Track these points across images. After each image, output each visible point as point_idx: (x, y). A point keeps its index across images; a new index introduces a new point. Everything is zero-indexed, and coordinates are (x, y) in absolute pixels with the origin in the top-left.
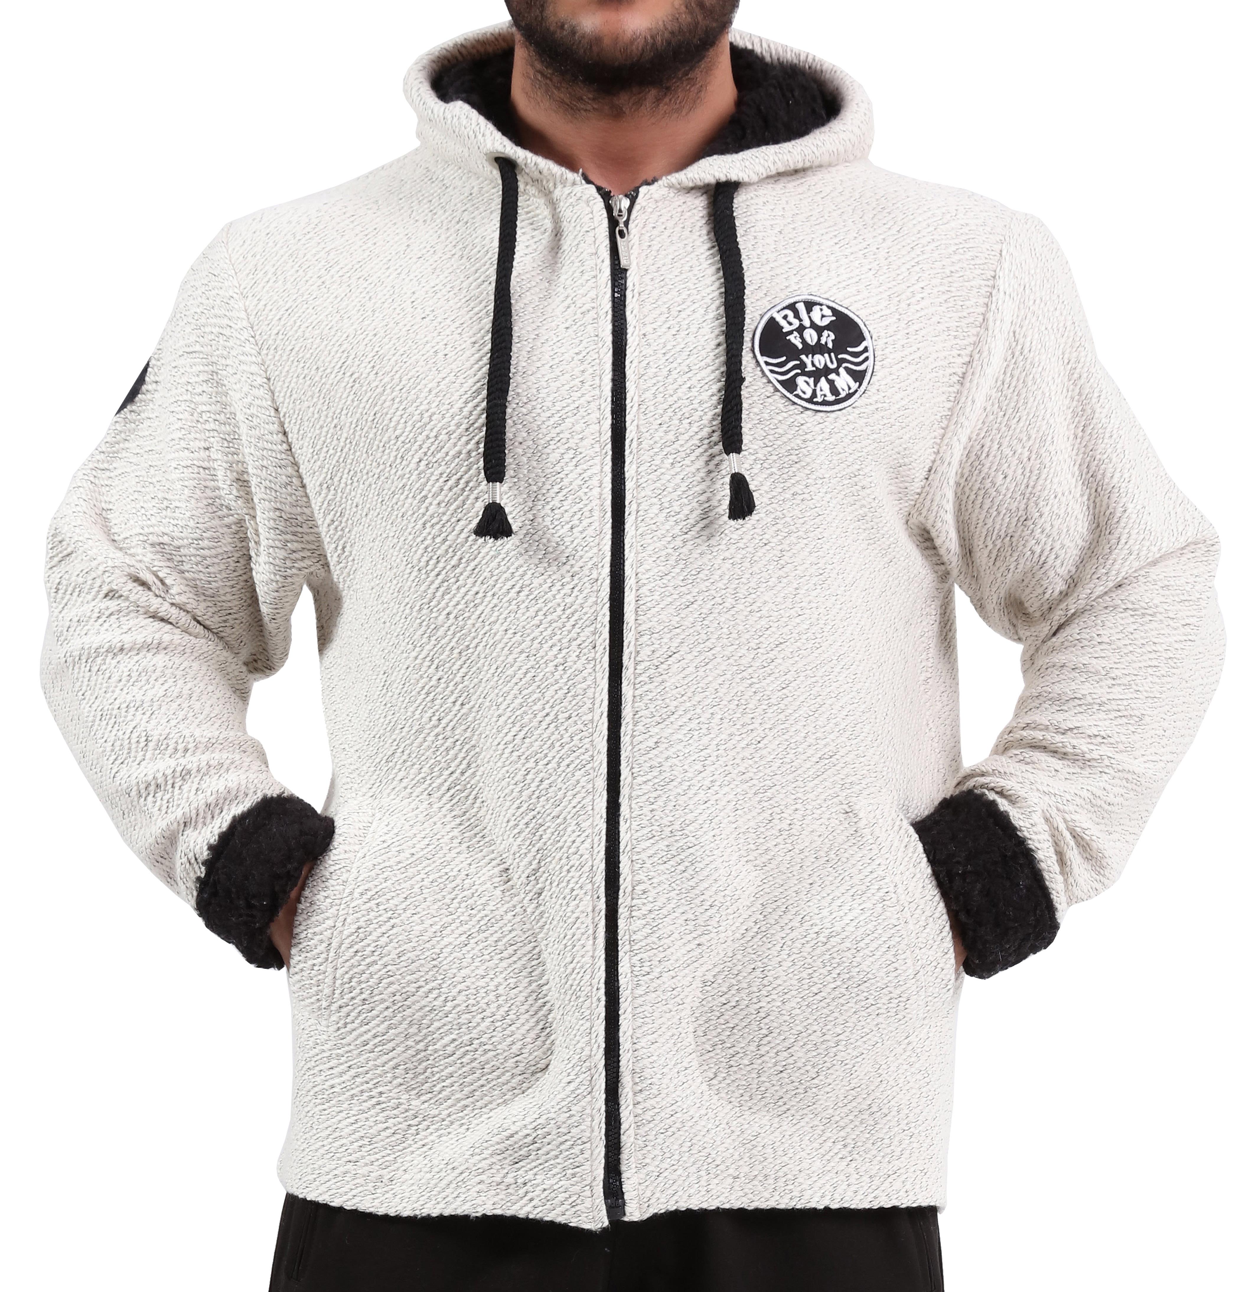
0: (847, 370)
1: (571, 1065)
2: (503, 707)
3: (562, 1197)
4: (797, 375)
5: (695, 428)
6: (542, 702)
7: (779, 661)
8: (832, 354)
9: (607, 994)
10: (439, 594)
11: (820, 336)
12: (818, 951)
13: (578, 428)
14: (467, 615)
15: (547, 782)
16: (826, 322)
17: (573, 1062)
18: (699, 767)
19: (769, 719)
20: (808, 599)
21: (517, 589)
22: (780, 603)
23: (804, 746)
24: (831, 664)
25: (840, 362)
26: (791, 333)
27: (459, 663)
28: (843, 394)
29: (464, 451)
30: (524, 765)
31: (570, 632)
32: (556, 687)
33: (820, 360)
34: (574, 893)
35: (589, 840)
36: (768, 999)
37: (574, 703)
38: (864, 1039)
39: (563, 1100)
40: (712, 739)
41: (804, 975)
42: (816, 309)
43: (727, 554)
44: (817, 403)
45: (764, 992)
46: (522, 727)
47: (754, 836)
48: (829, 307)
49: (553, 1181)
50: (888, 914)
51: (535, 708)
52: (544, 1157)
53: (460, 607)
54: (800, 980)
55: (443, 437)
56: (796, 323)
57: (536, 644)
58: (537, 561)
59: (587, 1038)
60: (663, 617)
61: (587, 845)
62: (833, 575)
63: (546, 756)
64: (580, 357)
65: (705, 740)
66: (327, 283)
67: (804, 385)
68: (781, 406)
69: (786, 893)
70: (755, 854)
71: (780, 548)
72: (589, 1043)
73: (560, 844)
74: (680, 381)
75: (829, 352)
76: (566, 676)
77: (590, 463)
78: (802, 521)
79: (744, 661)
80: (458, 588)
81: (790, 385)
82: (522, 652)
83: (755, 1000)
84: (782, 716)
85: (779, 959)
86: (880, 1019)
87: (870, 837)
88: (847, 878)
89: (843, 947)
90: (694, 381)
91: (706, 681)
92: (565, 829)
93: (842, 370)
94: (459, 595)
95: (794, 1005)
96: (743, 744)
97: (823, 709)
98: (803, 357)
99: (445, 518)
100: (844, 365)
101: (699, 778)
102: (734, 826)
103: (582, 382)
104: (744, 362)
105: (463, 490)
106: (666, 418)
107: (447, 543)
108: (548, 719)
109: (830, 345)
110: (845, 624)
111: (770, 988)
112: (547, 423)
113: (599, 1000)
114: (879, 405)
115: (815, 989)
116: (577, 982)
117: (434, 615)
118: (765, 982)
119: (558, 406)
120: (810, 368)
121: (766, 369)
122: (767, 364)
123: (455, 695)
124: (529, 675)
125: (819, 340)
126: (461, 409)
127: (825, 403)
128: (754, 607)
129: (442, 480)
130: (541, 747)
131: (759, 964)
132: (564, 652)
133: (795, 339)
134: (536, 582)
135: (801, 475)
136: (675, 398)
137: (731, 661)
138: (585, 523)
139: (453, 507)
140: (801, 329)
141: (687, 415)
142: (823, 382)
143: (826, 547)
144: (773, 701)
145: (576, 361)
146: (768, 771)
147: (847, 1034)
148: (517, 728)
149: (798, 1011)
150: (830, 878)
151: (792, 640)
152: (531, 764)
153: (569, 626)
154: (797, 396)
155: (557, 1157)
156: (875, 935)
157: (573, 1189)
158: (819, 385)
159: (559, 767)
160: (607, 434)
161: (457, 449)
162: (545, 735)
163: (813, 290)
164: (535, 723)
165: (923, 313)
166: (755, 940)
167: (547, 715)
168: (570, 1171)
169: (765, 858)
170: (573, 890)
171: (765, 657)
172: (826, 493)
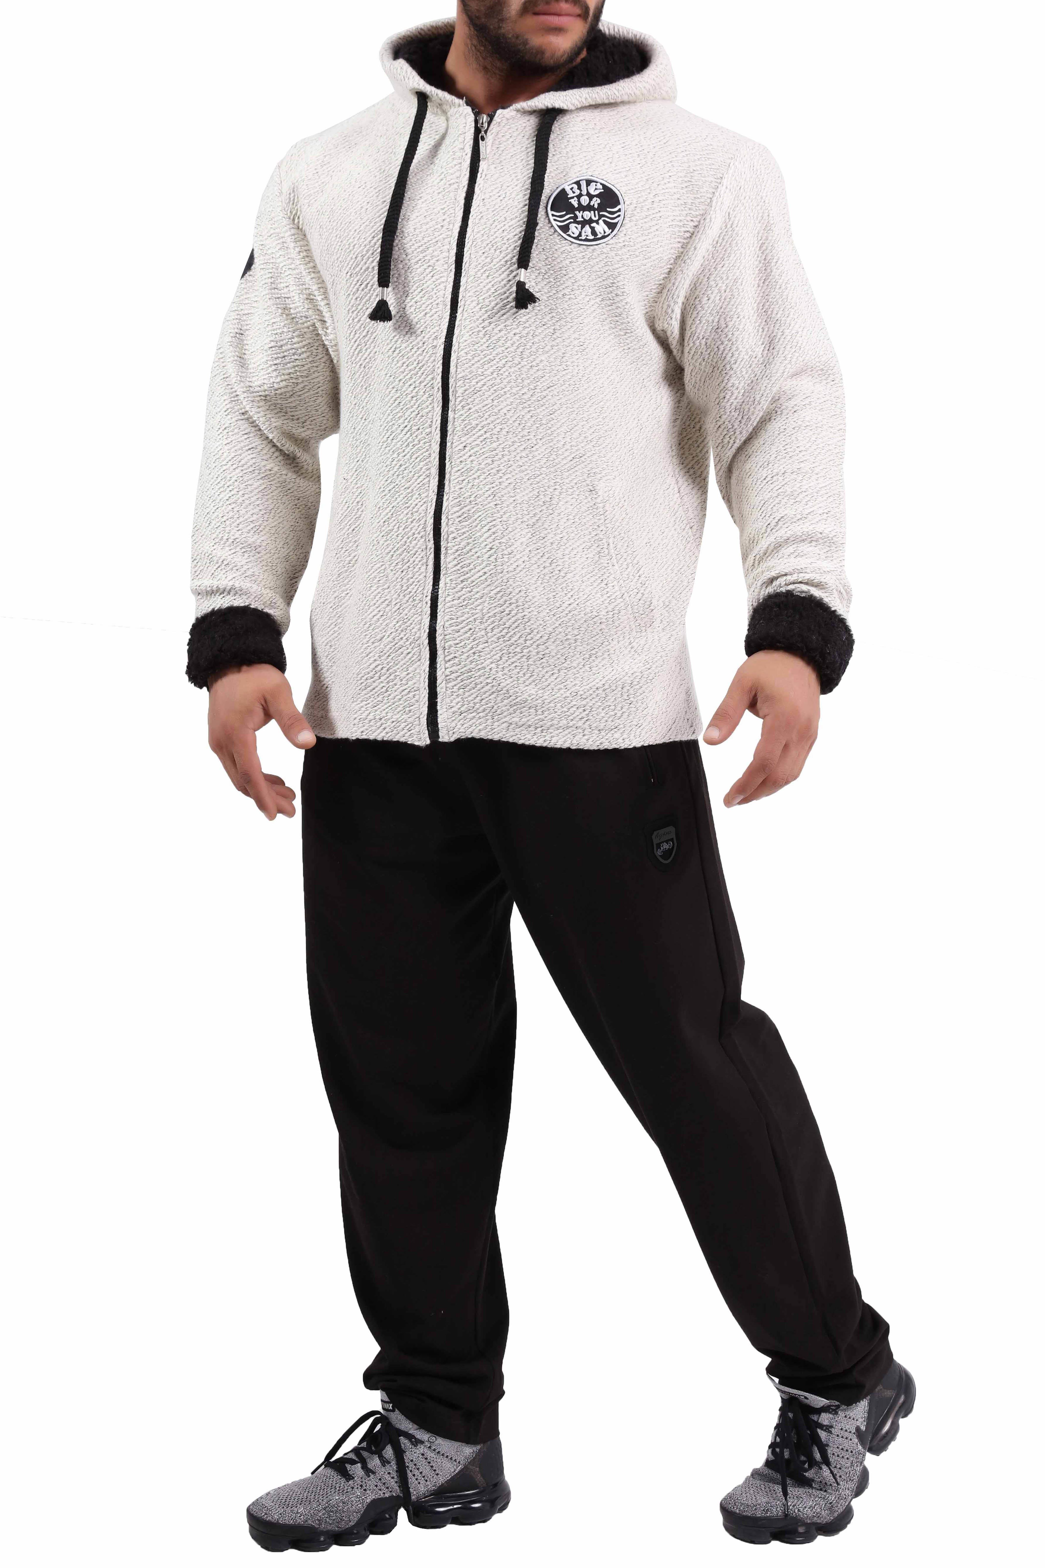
0: (605, 222)
1: (408, 643)
2: (383, 420)
3: (403, 725)
4: (571, 223)
5: (503, 255)
6: (403, 418)
7: (550, 397)
8: (596, 212)
9: (431, 600)
10: (356, 353)
11: (591, 200)
12: (559, 582)
13: (436, 253)
14: (370, 365)
15: (404, 467)
16: (597, 192)
17: (410, 640)
18: (489, 461)
19: (541, 433)
20: (571, 360)
21: (393, 349)
22: (552, 362)
23: (563, 450)
24: (585, 401)
25: (600, 217)
26: (573, 198)
27: (366, 394)
28: (599, 236)
29: (371, 267)
30: (391, 455)
31: (420, 377)
32: (412, 410)
33: (587, 215)
34: (415, 536)
35: (425, 505)
36: (529, 610)
37: (421, 420)
38: (594, 639)
39: (404, 664)
40: (500, 444)
41: (551, 596)
42: (593, 184)
43: (517, 331)
44: (581, 240)
45: (526, 606)
46: (392, 432)
47: (527, 505)
48: (601, 184)
49: (398, 716)
50: (602, 561)
51: (400, 422)
52: (392, 701)
53: (367, 360)
54: (548, 599)
55: (359, 258)
56: (578, 192)
57: (401, 384)
58: (405, 333)
59: (419, 626)
60: (473, 368)
61: (424, 507)
62: (591, 346)
63: (404, 451)
64: (443, 211)
65: (494, 445)
66: (320, 173)
67: (574, 229)
68: (558, 241)
69: (545, 544)
70: (528, 517)
71: (553, 328)
72: (419, 629)
73: (407, 505)
74: (498, 227)
75: (594, 210)
76: (417, 404)
77: (441, 275)
78: (569, 312)
79: (525, 397)
80: (366, 350)
81: (565, 229)
82: (393, 388)
83: (521, 611)
84: (549, 431)
85: (535, 586)
86: (603, 626)
87: (601, 509)
88: (582, 536)
89: (574, 579)
90: (506, 227)
91: (499, 408)
92: (412, 496)
93: (601, 222)
94: (367, 353)
95: (545, 614)
96: (522, 448)
97: (576, 428)
98: (577, 213)
99: (360, 307)
100: (603, 218)
101: (489, 468)
102: (514, 499)
103: (442, 226)
104: (539, 216)
105: (370, 290)
106: (487, 249)
107: (361, 322)
108: (407, 429)
109: (596, 206)
110: (598, 377)
111: (530, 603)
112: (418, 250)
113: (426, 603)
114: (627, 243)
115: (557, 605)
116: (414, 591)
117: (354, 365)
118: (527, 599)
119: (426, 240)
120: (580, 219)
121: (552, 218)
122: (553, 215)
123: (362, 414)
124: (397, 402)
125: (590, 202)
126: (370, 242)
127: (586, 240)
128: (534, 363)
129: (358, 284)
130: (402, 445)
131: (523, 588)
132: (417, 389)
133: (574, 202)
134: (404, 346)
135: (569, 283)
136: (494, 237)
137: (517, 396)
138: (434, 311)
139: (364, 300)
140: (579, 196)
141: (499, 247)
142: (587, 228)
143: (585, 329)
144: (544, 422)
145: (440, 214)
146: (537, 465)
147: (581, 635)
148: (389, 433)
149: (548, 618)
150: (573, 535)
151: (559, 385)
152: (395, 455)
153: (420, 373)
154: (569, 235)
155: (400, 699)
156: (593, 573)
157: (409, 720)
158: (584, 229)
159: (411, 458)
160: (453, 259)
161: (367, 265)
162: (404, 439)
163: (596, 174)
164: (399, 431)
165: (667, 191)
166: (522, 573)
167: (406, 426)
168: (408, 709)
169: (534, 520)
170: (414, 534)
171: (540, 394)
172: (586, 295)
